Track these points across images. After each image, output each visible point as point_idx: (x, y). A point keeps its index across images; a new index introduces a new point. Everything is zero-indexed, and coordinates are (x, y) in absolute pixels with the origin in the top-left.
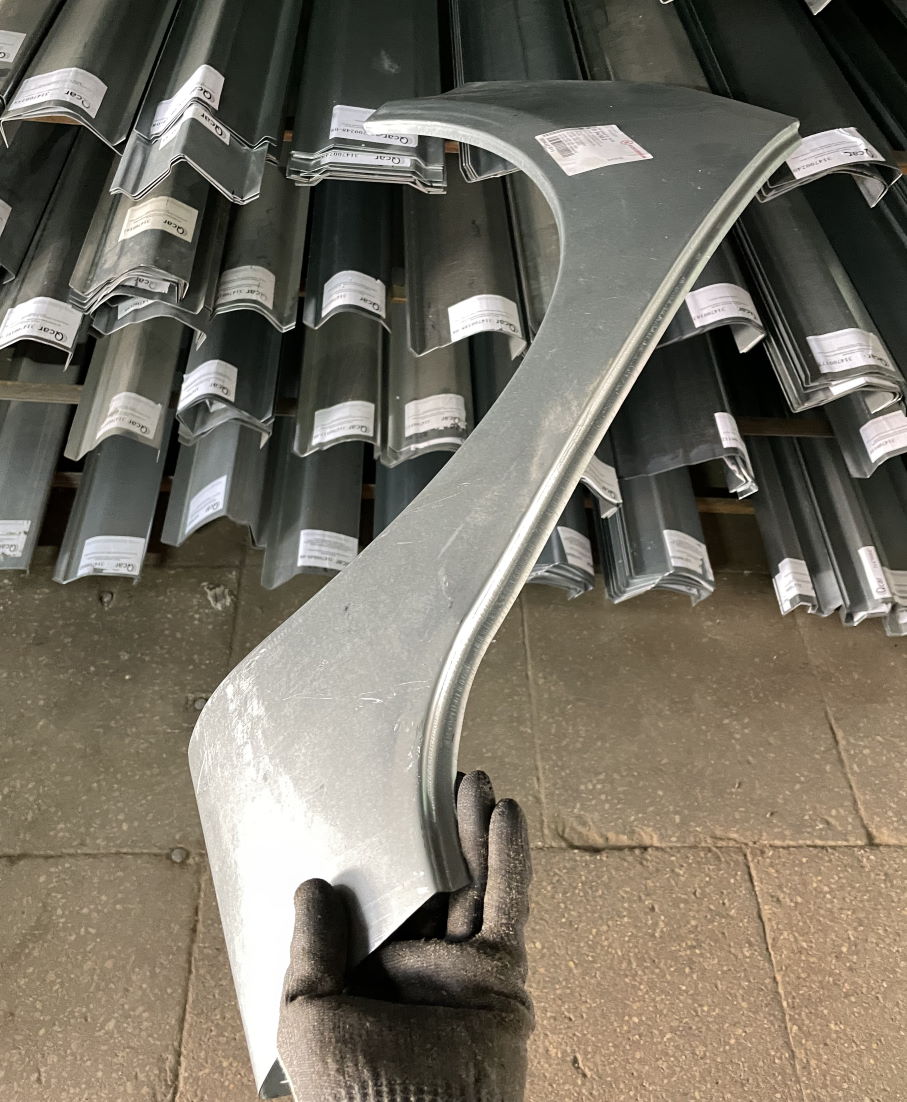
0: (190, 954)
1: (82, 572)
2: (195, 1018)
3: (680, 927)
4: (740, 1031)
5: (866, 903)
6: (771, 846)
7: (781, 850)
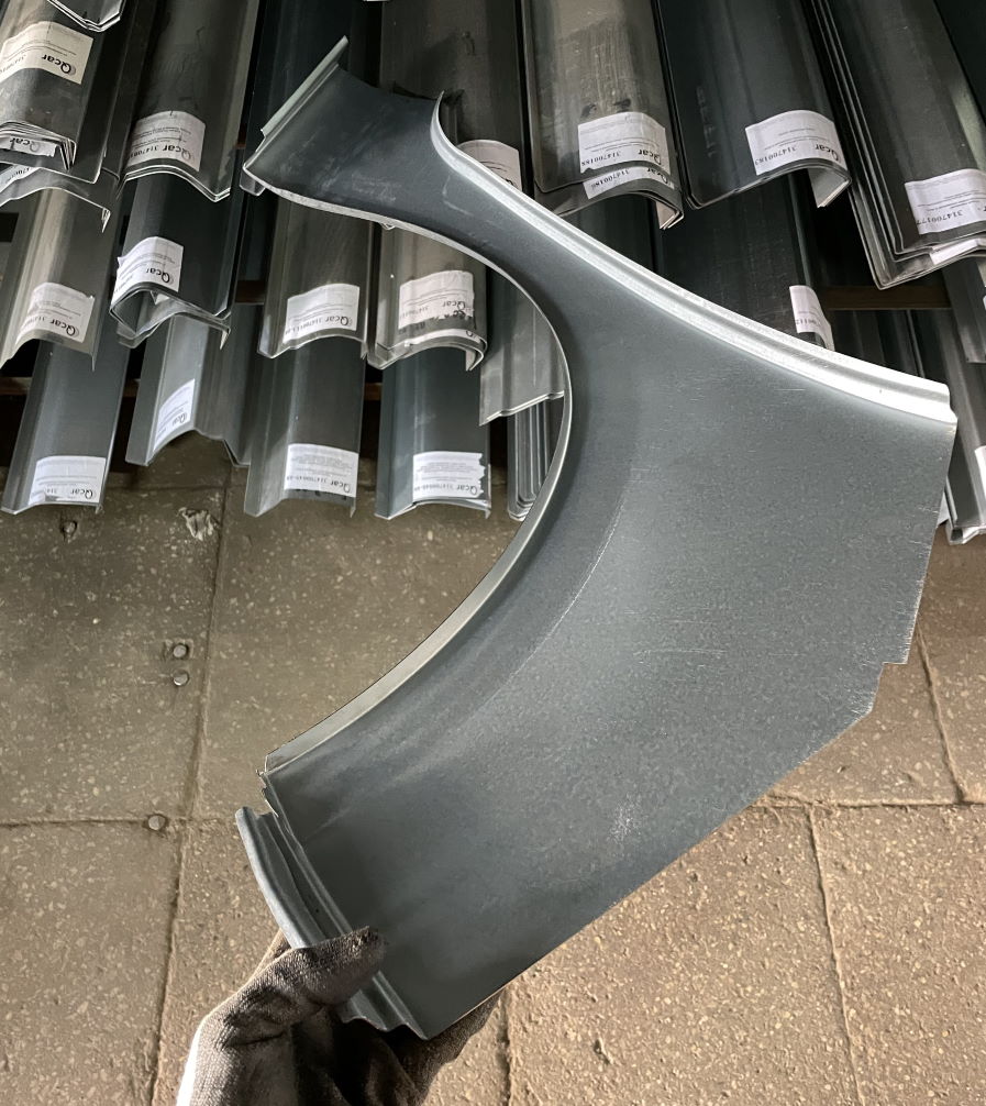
0: (170, 930)
1: (34, 500)
2: (176, 1000)
3: (725, 899)
4: (788, 1015)
5: (948, 872)
6: (839, 805)
7: (851, 810)
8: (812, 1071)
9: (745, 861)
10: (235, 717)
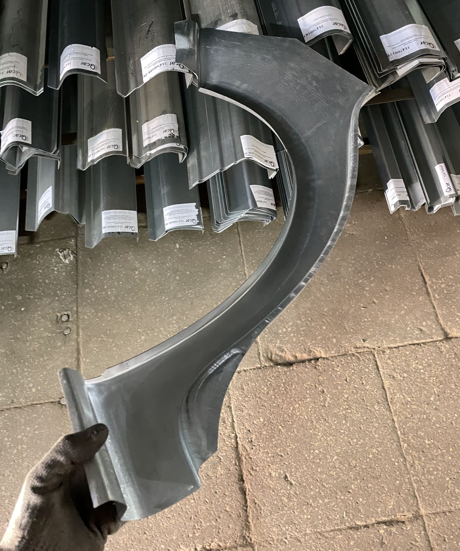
3: (339, 399)
4: (374, 450)
5: (444, 372)
6: (388, 348)
7: (394, 349)
8: (389, 476)
9: (346, 381)
10: (95, 346)
